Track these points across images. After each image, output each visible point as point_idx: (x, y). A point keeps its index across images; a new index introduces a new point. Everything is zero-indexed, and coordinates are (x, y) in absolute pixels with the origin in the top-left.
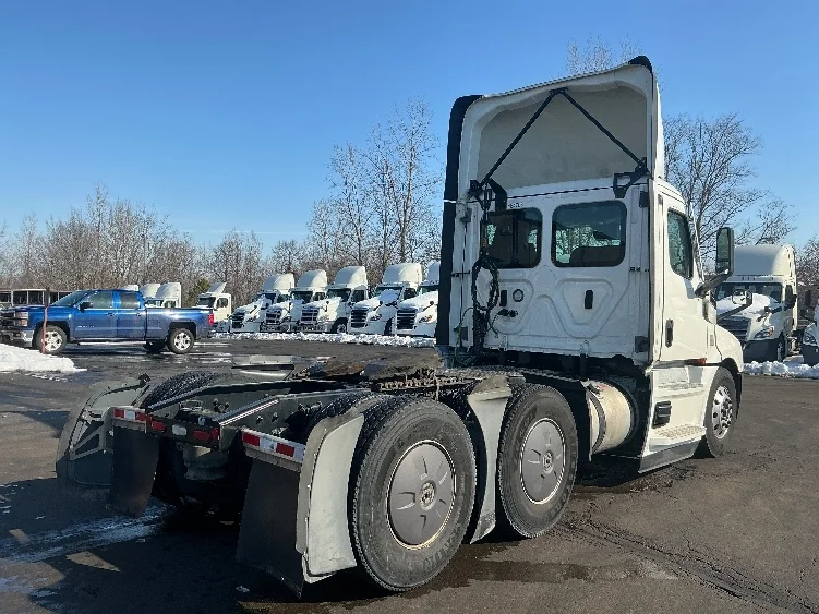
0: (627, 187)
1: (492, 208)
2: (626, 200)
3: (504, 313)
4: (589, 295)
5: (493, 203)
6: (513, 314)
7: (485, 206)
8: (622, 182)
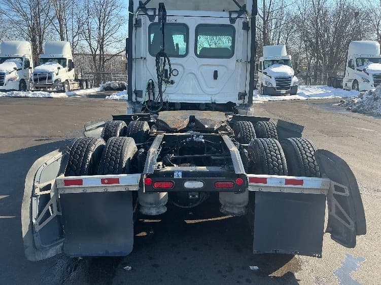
0: (236, 18)
1: (156, 20)
2: (235, 25)
3: (167, 82)
4: (216, 73)
5: (157, 17)
6: (172, 82)
7: (152, 18)
8: (234, 16)
